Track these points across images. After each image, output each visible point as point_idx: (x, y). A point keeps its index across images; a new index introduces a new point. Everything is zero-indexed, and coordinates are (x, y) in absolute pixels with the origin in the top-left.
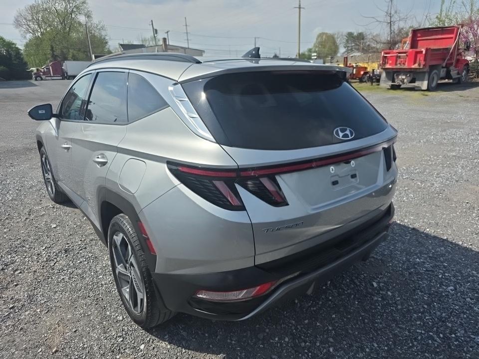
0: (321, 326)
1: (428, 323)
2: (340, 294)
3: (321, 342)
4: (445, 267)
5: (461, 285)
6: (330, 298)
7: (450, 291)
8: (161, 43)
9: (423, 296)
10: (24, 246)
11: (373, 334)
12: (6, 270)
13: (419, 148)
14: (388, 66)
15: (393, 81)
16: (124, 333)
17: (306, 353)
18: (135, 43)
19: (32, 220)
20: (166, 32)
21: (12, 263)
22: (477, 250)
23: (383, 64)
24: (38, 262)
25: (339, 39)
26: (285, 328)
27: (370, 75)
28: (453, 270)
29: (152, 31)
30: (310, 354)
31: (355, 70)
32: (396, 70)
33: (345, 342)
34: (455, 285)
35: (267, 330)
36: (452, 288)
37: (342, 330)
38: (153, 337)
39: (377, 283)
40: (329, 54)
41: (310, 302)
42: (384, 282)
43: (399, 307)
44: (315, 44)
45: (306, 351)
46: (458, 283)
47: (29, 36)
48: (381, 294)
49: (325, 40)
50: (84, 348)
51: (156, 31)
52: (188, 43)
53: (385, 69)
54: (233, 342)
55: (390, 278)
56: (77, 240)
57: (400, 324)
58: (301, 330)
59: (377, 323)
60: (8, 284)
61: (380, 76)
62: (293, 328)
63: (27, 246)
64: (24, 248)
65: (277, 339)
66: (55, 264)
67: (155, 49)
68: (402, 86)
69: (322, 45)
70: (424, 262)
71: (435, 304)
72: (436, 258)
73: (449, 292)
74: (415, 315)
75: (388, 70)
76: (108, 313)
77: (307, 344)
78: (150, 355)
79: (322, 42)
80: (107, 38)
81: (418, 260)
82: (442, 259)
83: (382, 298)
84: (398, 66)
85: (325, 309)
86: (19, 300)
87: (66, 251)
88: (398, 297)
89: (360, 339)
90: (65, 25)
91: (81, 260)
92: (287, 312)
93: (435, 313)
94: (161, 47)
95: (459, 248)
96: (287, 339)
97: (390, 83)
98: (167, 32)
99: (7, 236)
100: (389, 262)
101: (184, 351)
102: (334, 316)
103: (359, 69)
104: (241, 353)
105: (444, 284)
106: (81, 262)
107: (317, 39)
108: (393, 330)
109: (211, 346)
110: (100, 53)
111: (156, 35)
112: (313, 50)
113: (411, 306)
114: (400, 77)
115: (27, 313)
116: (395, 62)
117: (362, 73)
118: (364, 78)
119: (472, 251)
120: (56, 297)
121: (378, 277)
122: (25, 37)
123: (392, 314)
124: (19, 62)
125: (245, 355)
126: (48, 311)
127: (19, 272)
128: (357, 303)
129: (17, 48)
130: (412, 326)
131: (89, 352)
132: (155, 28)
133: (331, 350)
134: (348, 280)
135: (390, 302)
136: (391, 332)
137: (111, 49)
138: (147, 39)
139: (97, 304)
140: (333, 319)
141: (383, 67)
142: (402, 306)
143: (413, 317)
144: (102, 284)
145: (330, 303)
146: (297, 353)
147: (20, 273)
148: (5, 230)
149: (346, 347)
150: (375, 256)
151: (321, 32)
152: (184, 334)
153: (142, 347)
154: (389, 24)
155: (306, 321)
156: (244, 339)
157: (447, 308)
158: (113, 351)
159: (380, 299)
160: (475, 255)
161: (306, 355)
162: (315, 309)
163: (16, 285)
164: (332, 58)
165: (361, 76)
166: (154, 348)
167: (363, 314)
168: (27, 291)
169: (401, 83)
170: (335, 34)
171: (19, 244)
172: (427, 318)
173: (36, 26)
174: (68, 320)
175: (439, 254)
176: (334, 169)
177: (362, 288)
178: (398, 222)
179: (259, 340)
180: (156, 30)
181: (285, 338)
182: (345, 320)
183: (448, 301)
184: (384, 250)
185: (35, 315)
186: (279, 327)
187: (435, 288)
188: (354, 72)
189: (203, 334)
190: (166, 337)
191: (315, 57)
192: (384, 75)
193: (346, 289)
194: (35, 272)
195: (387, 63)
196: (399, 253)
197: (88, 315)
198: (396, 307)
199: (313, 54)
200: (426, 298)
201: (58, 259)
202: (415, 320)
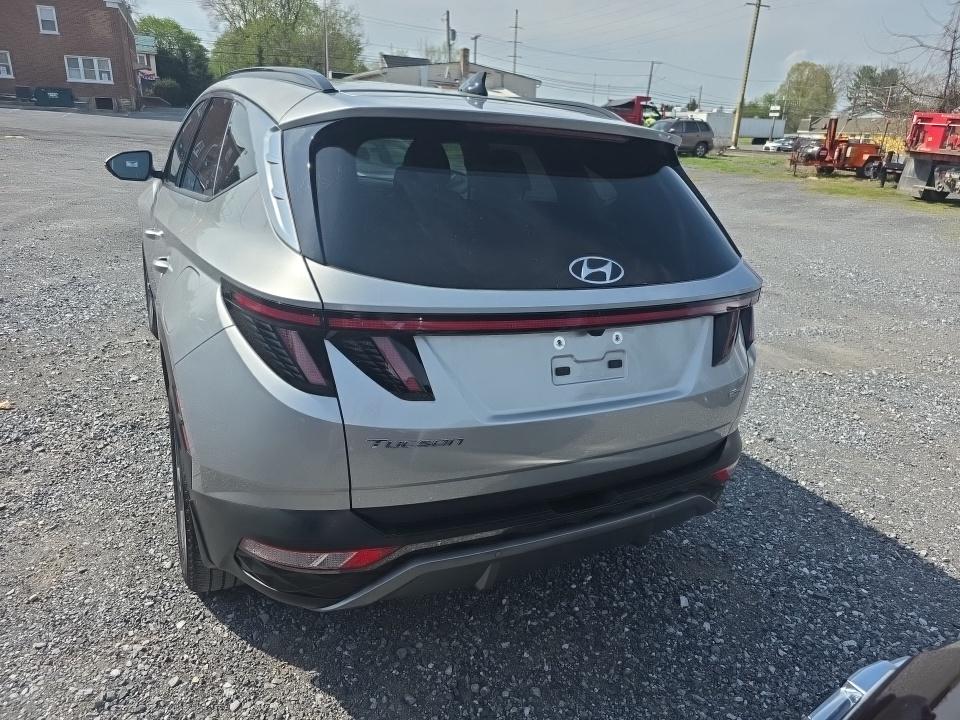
0: (531, 659)
1: (760, 705)
2: (600, 606)
3: (515, 693)
4: (860, 597)
5: (878, 642)
6: (577, 609)
7: (846, 649)
8: (459, 58)
9: (777, 647)
10: (69, 406)
11: (629, 700)
12: (22, 443)
13: (929, 335)
14: (922, 148)
15: (930, 182)
16: (160, 592)
17: (474, 705)
18: (412, 55)
19: (105, 361)
20: (473, 36)
21: (38, 432)
22: (956, 575)
23: (912, 141)
24: (80, 437)
25: (839, 80)
26: (456, 648)
27: (881, 164)
28: (875, 607)
29: (446, 33)
30: (480, 710)
31: (850, 149)
32: (938, 159)
33: (562, 703)
34: (864, 639)
35: (420, 645)
36: (853, 643)
37: (569, 677)
38: (208, 612)
39: (689, 599)
40: (811, 111)
41: (531, 609)
42: (707, 602)
43: (714, 658)
44: (782, 86)
45: (476, 702)
46: (873, 636)
47: (224, 26)
48: (688, 624)
49: (808, 79)
50: (82, 605)
51: (452, 34)
52: (515, 63)
53: (913, 154)
54: (346, 653)
55: (725, 595)
56: (161, 410)
57: (697, 693)
58: (488, 658)
59: (649, 679)
60: (15, 466)
61: (901, 167)
62: (472, 652)
63: (75, 406)
64: (69, 410)
65: (431, 666)
66: (106, 445)
67: (445, 69)
68: (950, 197)
69: (798, 90)
70: (817, 577)
71: (797, 668)
72: (849, 574)
73: (841, 651)
74: (740, 683)
75: (922, 157)
76: (152, 551)
77: (485, 688)
78: (186, 643)
79: (799, 83)
80: (362, 40)
81: (805, 570)
82: (861, 579)
83: (686, 631)
84: (947, 151)
85: (554, 629)
86: (20, 498)
87: (133, 427)
88: (721, 637)
89: (597, 704)
90: (289, 10)
91: (152, 447)
92: (475, 619)
93: (786, 688)
94: (456, 67)
95: (914, 563)
96: (449, 671)
97: (923, 186)
98: (476, 38)
99: (51, 383)
100: (738, 562)
101: (249, 649)
102: (566, 646)
103: (860, 148)
104: (349, 677)
105: (840, 631)
106: (149, 451)
107: (789, 76)
108: (676, 702)
109: (301, 651)
110: (343, 70)
111: (451, 42)
112: (777, 98)
113: (742, 661)
114: (947, 175)
115: (20, 523)
116: (940, 141)
117: (866, 157)
118: (868, 169)
119: (942, 573)
120: (80, 506)
121: (698, 588)
122: (216, 28)
123: (690, 669)
124: (199, 73)
125: (356, 683)
126: (57, 526)
127: (42, 448)
128: (627, 630)
129: (201, 47)
130: (722, 702)
131: (87, 613)
132: (452, 27)
133: (527, 711)
134: (631, 581)
135: (700, 644)
136: (668, 705)
137: (365, 63)
138: (436, 48)
139: (140, 531)
140: (563, 651)
141: (912, 150)
142: (721, 657)
143: (734, 685)
144: (166, 497)
145: (571, 618)
146: (456, 702)
147: (43, 451)
148: (53, 373)
149: (561, 712)
150: (714, 545)
151: (800, 62)
152: (264, 617)
153: (180, 625)
154: (949, 56)
155: (505, 645)
156: (369, 652)
157: (819, 684)
158: (127, 622)
159: (681, 634)
160: (945, 585)
161: (472, 710)
162: (534, 624)
163: (26, 472)
164: (813, 119)
165: (861, 165)
166: (198, 632)
167: (630, 656)
168: (38, 485)
169: (947, 189)
170: (833, 68)
171: (62, 401)
172: (763, 693)
173: (238, 8)
174: (81, 550)
175: (860, 568)
176: (563, 343)
177: (652, 604)
178: (803, 483)
179: (397, 659)
180: (454, 32)
181: (447, 666)
182: (586, 658)
183: (830, 668)
184: (741, 536)
185: (32, 529)
186: (445, 644)
187: (813, 637)
188: (848, 155)
189: (299, 627)
190: (230, 616)
191: (777, 114)
192: (911, 166)
193: (618, 598)
194: (67, 453)
195: (923, 141)
196: (771, 547)
197: (118, 548)
198: (705, 657)
199: (772, 108)
200: (781, 652)
201: (115, 438)
202: (734, 691)
